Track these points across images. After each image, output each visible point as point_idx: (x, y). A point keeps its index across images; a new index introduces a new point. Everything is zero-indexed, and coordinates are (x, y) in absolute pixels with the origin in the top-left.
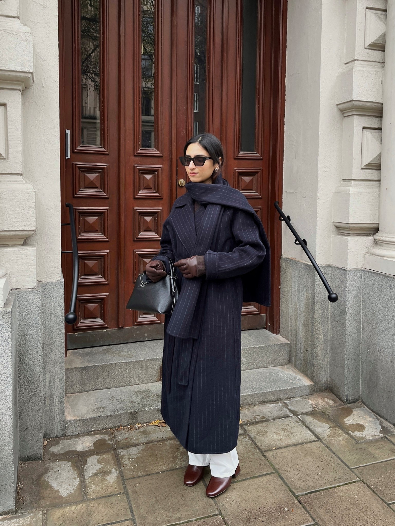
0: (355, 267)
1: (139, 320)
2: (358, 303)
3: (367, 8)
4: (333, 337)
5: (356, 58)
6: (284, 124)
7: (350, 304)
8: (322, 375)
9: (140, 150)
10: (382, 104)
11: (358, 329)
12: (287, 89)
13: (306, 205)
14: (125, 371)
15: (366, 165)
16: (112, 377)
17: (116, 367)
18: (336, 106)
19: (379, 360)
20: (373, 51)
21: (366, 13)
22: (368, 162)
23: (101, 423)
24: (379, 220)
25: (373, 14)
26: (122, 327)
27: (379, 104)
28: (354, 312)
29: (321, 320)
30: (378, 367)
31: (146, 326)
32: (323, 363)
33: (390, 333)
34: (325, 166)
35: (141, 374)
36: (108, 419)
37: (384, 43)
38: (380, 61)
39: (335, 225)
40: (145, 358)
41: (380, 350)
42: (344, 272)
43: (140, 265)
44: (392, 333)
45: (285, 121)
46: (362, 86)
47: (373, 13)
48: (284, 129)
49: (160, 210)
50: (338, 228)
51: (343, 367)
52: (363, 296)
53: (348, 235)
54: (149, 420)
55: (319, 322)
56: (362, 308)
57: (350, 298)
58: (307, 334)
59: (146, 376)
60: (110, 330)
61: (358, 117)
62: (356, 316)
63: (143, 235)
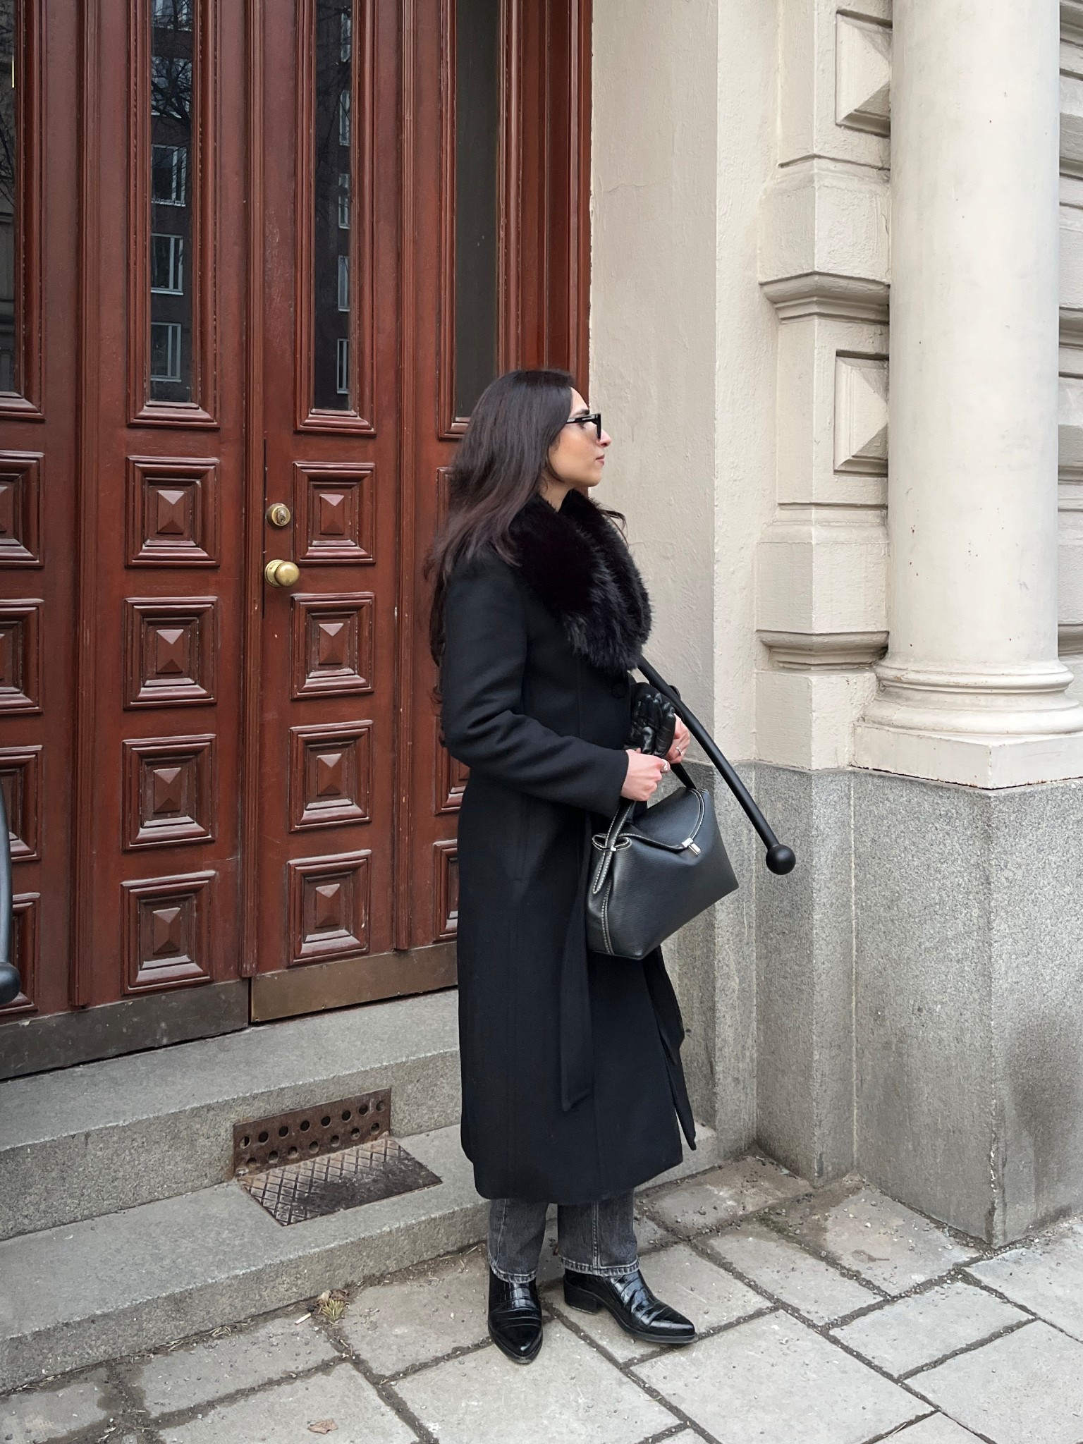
0: (831, 765)
1: (143, 976)
2: (844, 872)
3: (838, 12)
4: (770, 982)
5: (816, 151)
6: (588, 337)
7: (823, 877)
8: (738, 1103)
9: (145, 408)
10: (889, 286)
11: (846, 950)
12: (595, 232)
13: (674, 582)
14: (118, 1155)
15: (847, 462)
16: (75, 1180)
17: (90, 1146)
18: (758, 286)
19: (917, 1037)
20: (857, 133)
21: (836, 25)
22: (854, 454)
23: (72, 1345)
24: (889, 623)
25: (856, 30)
26: (83, 1007)
27: (882, 287)
28: (834, 901)
29: (732, 933)
30: (912, 1060)
31: (164, 997)
32: (740, 1065)
33: (950, 954)
34: (733, 463)
35: (173, 1163)
36: (95, 1329)
37: (886, 114)
38: (876, 164)
39: (762, 641)
40: (184, 1106)
41: (919, 1010)
42: (805, 779)
43: (145, 791)
44: (957, 955)
45: (591, 326)
46: (838, 233)
47: (856, 27)
48: (588, 352)
49: (212, 603)
50: (770, 647)
51: (807, 1071)
52: (856, 849)
53: (805, 667)
54: (231, 1317)
55: (728, 940)
56: (853, 885)
57: (822, 859)
58: (686, 981)
59: (189, 1166)
60: (44, 1019)
61: (824, 321)
62: (839, 913)
63: (154, 689)
